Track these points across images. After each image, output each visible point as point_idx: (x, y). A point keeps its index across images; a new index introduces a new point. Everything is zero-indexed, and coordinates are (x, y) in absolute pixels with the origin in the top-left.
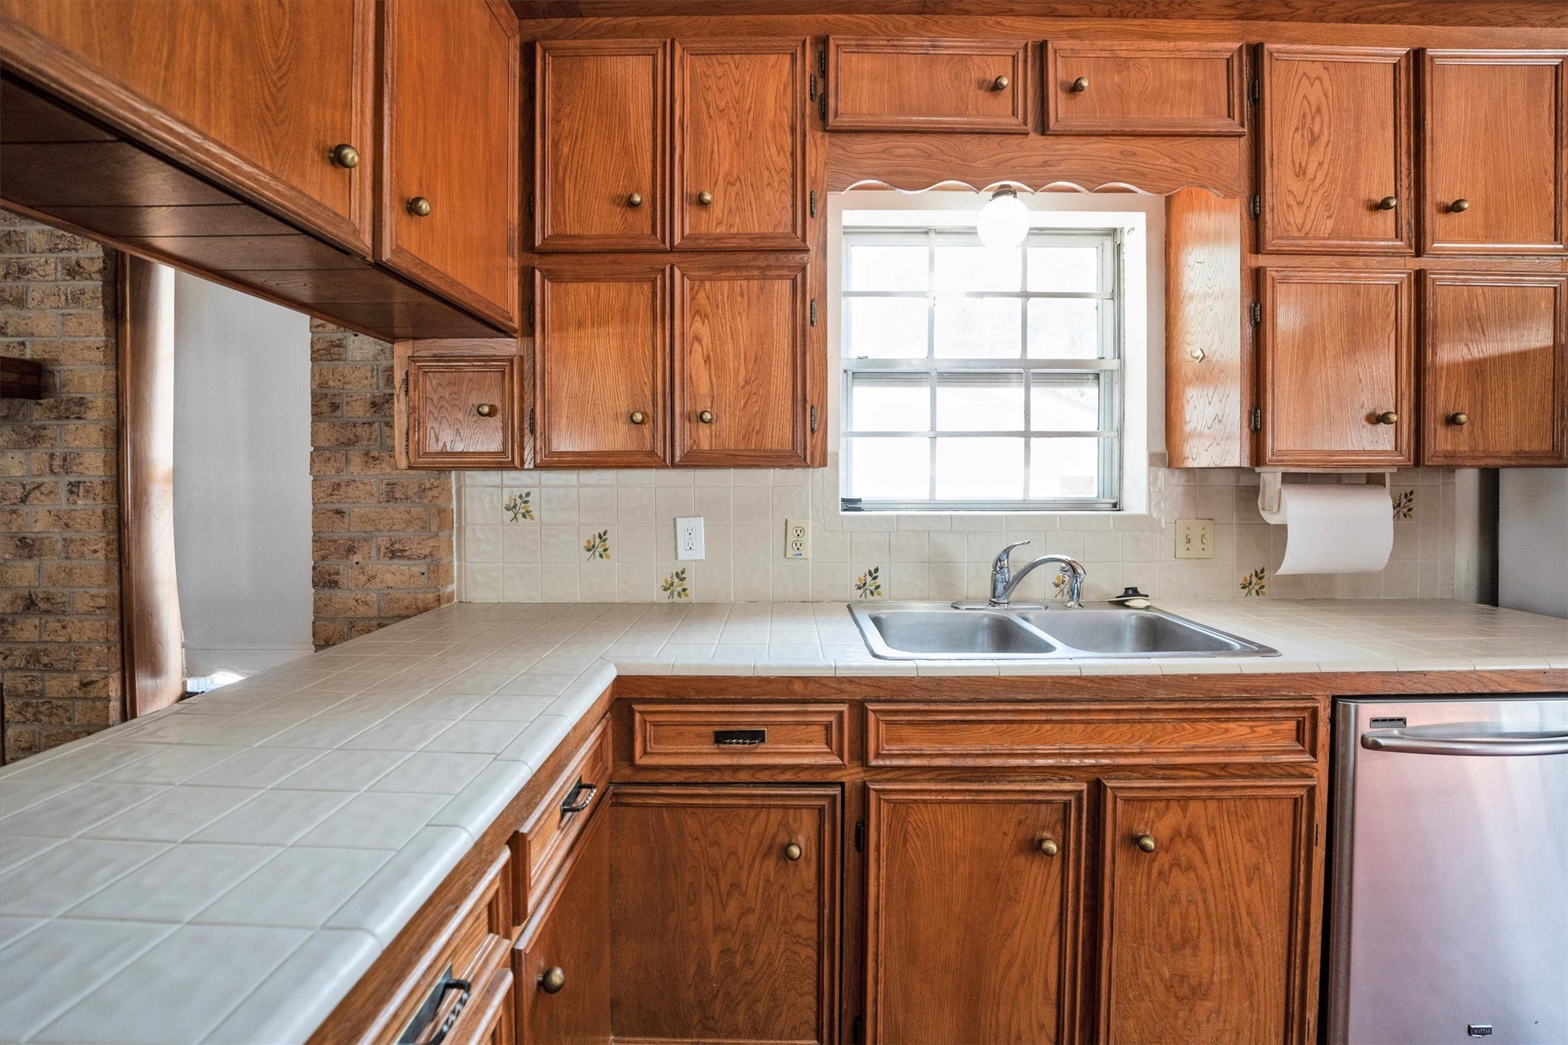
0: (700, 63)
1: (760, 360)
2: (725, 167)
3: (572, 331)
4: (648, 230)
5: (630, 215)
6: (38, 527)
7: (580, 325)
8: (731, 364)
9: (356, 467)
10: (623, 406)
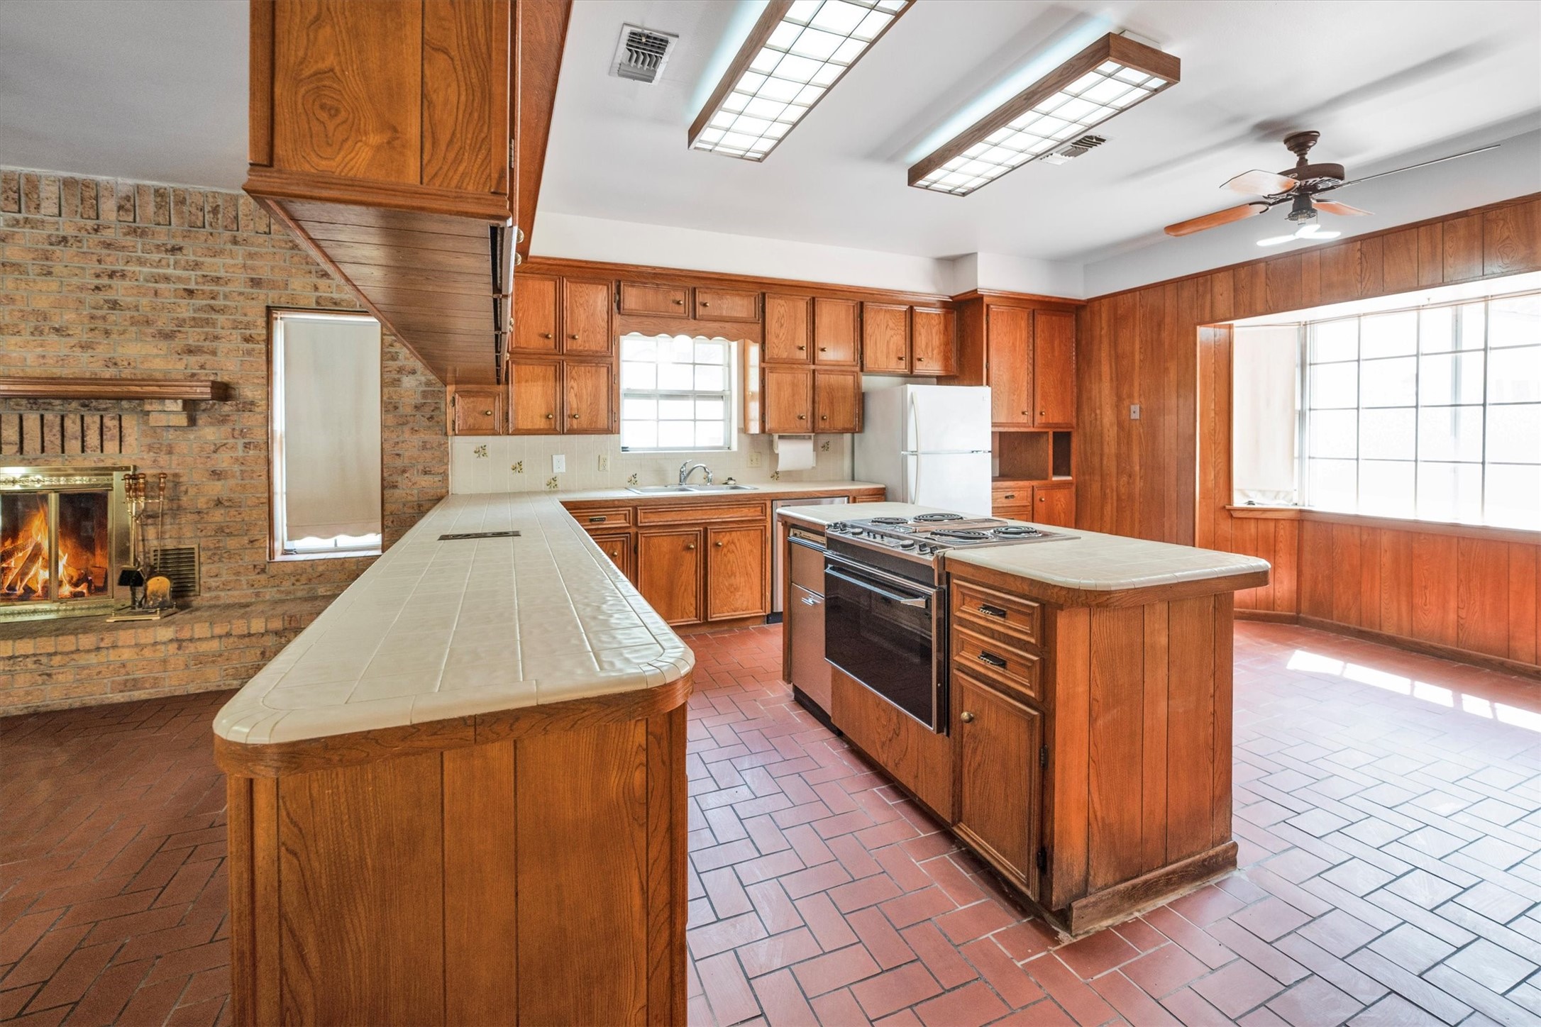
0: (573, 286)
1: (596, 396)
2: (582, 326)
3: (523, 384)
4: (553, 347)
5: (546, 341)
6: (225, 465)
7: (527, 381)
8: (585, 397)
9: (407, 435)
10: (544, 412)
